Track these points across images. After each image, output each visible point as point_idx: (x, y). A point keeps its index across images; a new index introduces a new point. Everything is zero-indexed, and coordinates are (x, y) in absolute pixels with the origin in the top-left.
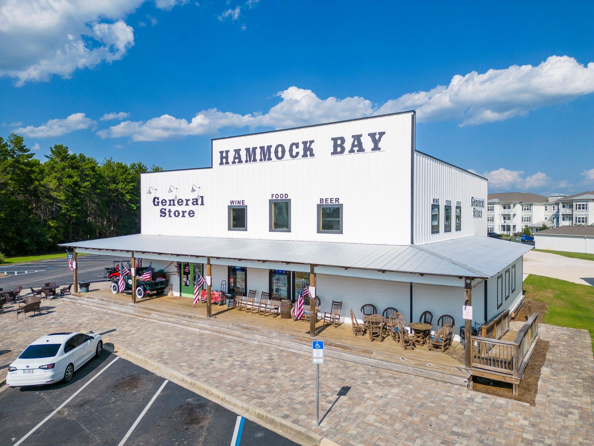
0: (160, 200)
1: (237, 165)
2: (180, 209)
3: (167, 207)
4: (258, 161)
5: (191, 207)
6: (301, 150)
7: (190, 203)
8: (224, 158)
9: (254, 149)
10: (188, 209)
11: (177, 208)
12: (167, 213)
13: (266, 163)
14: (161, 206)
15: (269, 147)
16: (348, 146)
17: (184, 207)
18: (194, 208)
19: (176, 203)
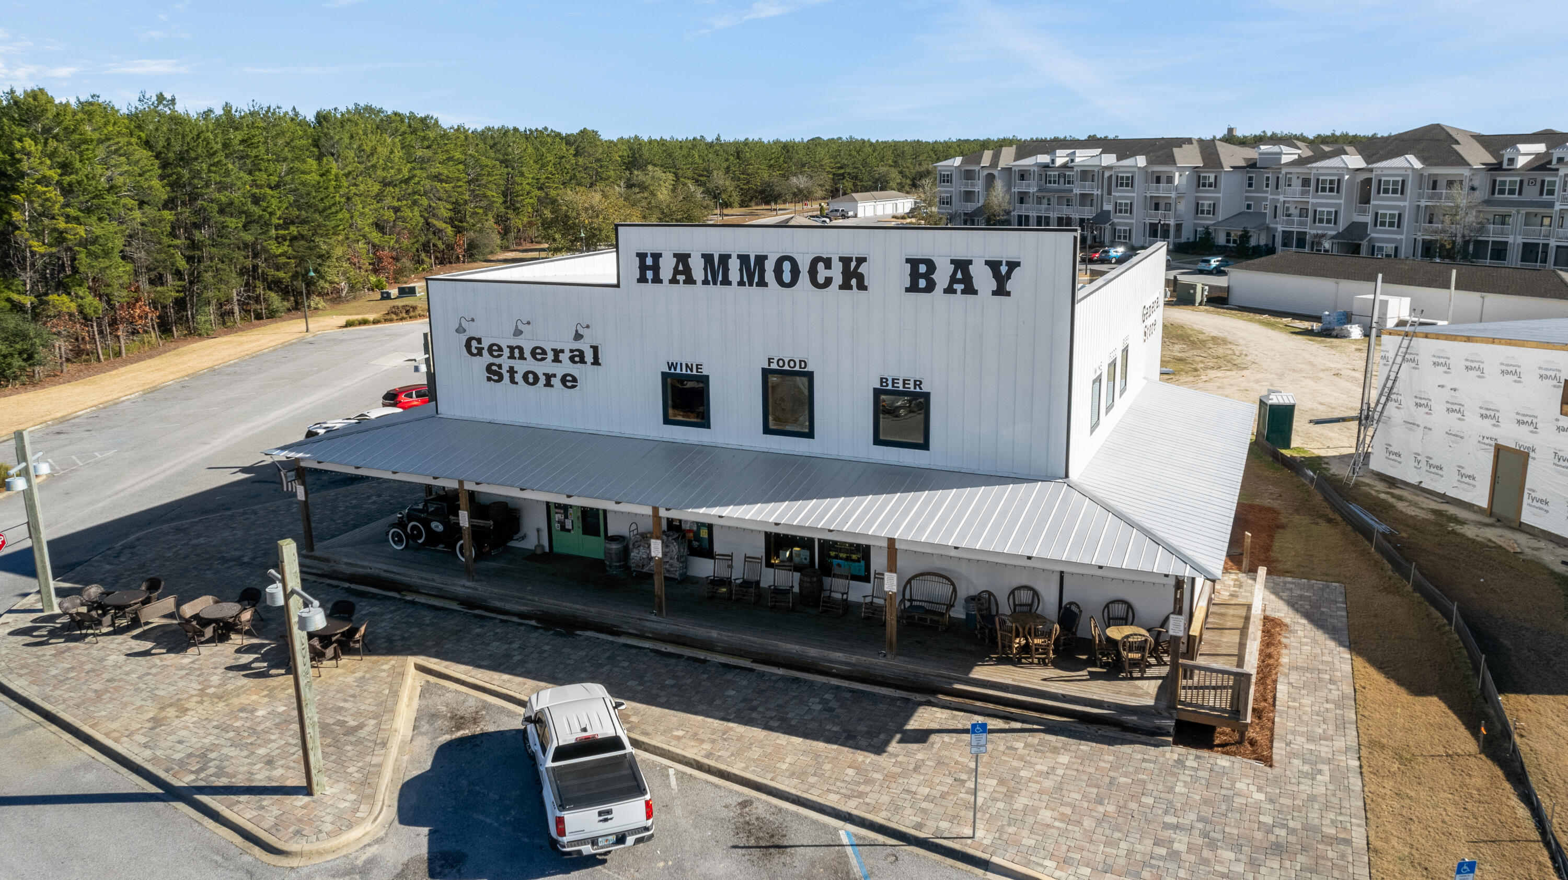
1: (682, 288)
4: (735, 283)
6: (836, 272)
8: (649, 268)
9: (724, 259)
13: (754, 292)
15: (761, 260)
16: (942, 277)
17: (547, 367)
18: (575, 370)
19: (527, 354)
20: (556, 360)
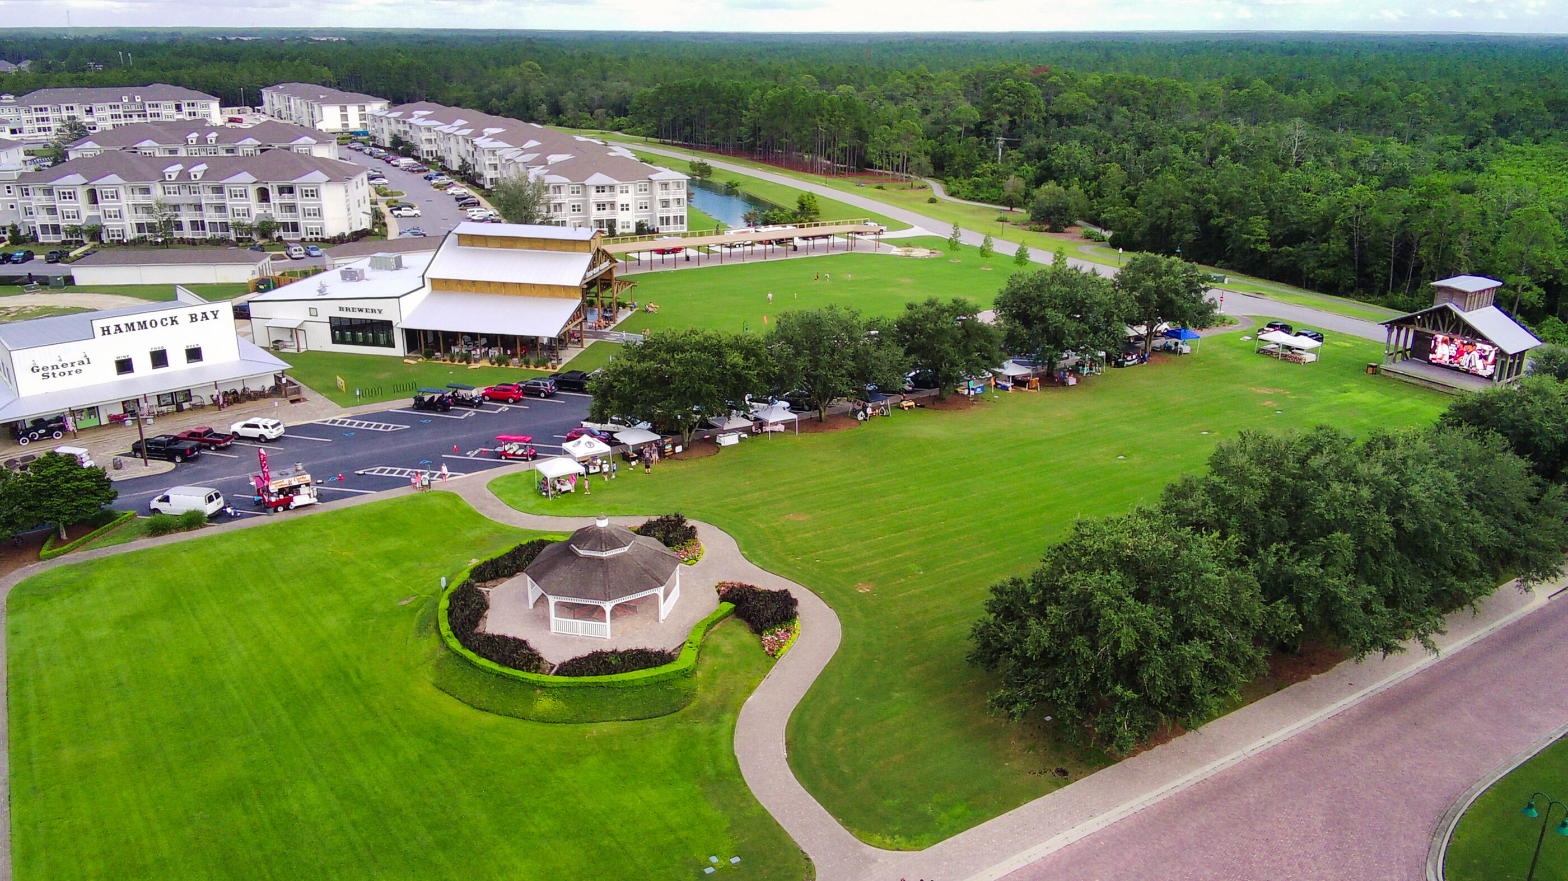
0: (40, 368)
1: (119, 334)
2: (66, 370)
3: (50, 371)
4: (137, 330)
5: (77, 367)
6: (169, 321)
7: (76, 364)
8: (106, 331)
9: (132, 324)
10: (74, 369)
11: (62, 369)
12: (51, 376)
13: (144, 330)
14: (42, 372)
15: (144, 322)
16: (199, 317)
17: (69, 368)
18: (81, 367)
19: (60, 366)
20: (72, 364)
